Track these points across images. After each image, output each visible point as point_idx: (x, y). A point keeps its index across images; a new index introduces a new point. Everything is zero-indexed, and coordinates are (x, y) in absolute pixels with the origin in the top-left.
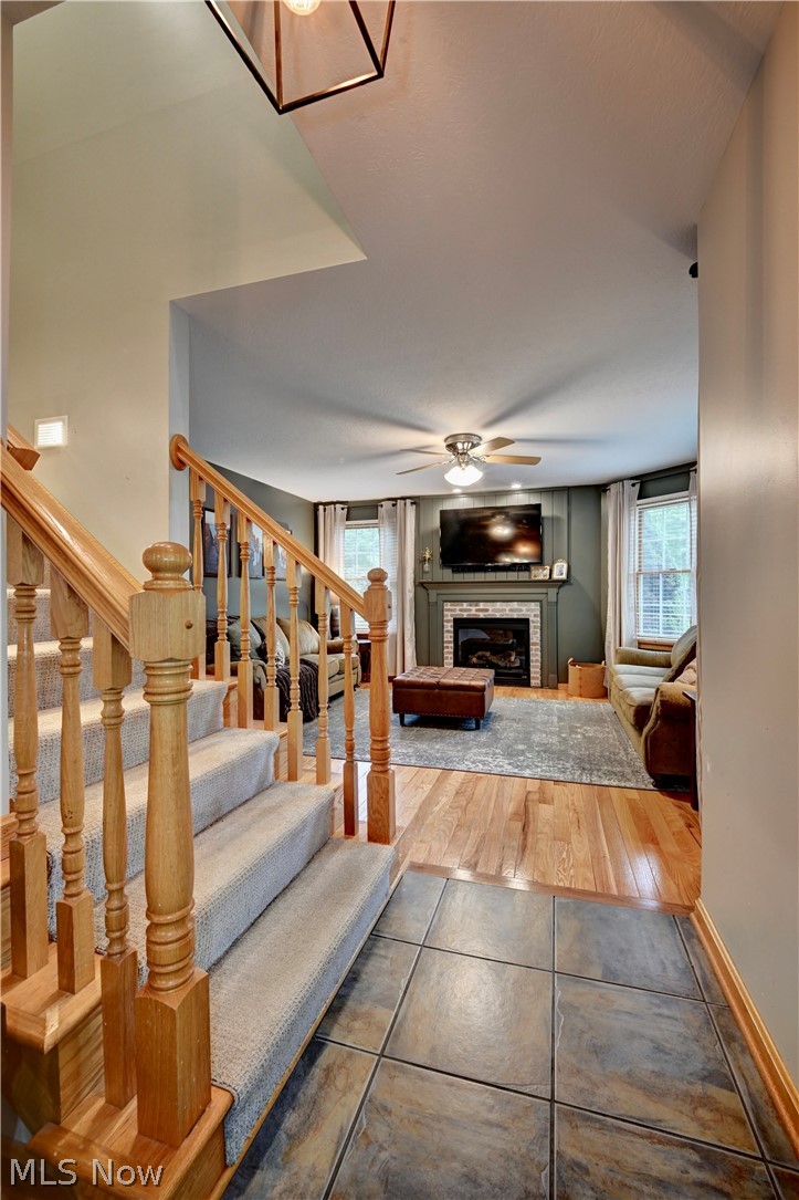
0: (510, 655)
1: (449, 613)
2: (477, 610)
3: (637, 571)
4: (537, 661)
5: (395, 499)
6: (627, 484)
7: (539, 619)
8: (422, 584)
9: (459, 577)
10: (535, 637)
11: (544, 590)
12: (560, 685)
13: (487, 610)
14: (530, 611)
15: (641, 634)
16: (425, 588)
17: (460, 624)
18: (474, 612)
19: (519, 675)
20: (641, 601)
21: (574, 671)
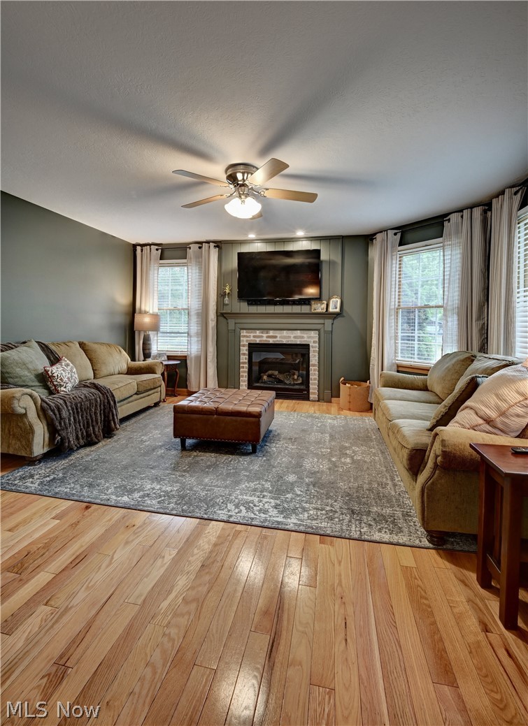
0: (294, 374)
1: (245, 339)
2: (267, 337)
3: (396, 306)
4: (315, 379)
5: (201, 243)
6: (391, 233)
7: (317, 345)
8: (223, 315)
9: (254, 309)
10: (314, 359)
11: (321, 321)
12: (333, 399)
13: (276, 337)
14: (310, 338)
15: (399, 358)
16: (225, 318)
17: (253, 347)
18: (265, 339)
19: (302, 390)
20: (400, 331)
21: (345, 389)
